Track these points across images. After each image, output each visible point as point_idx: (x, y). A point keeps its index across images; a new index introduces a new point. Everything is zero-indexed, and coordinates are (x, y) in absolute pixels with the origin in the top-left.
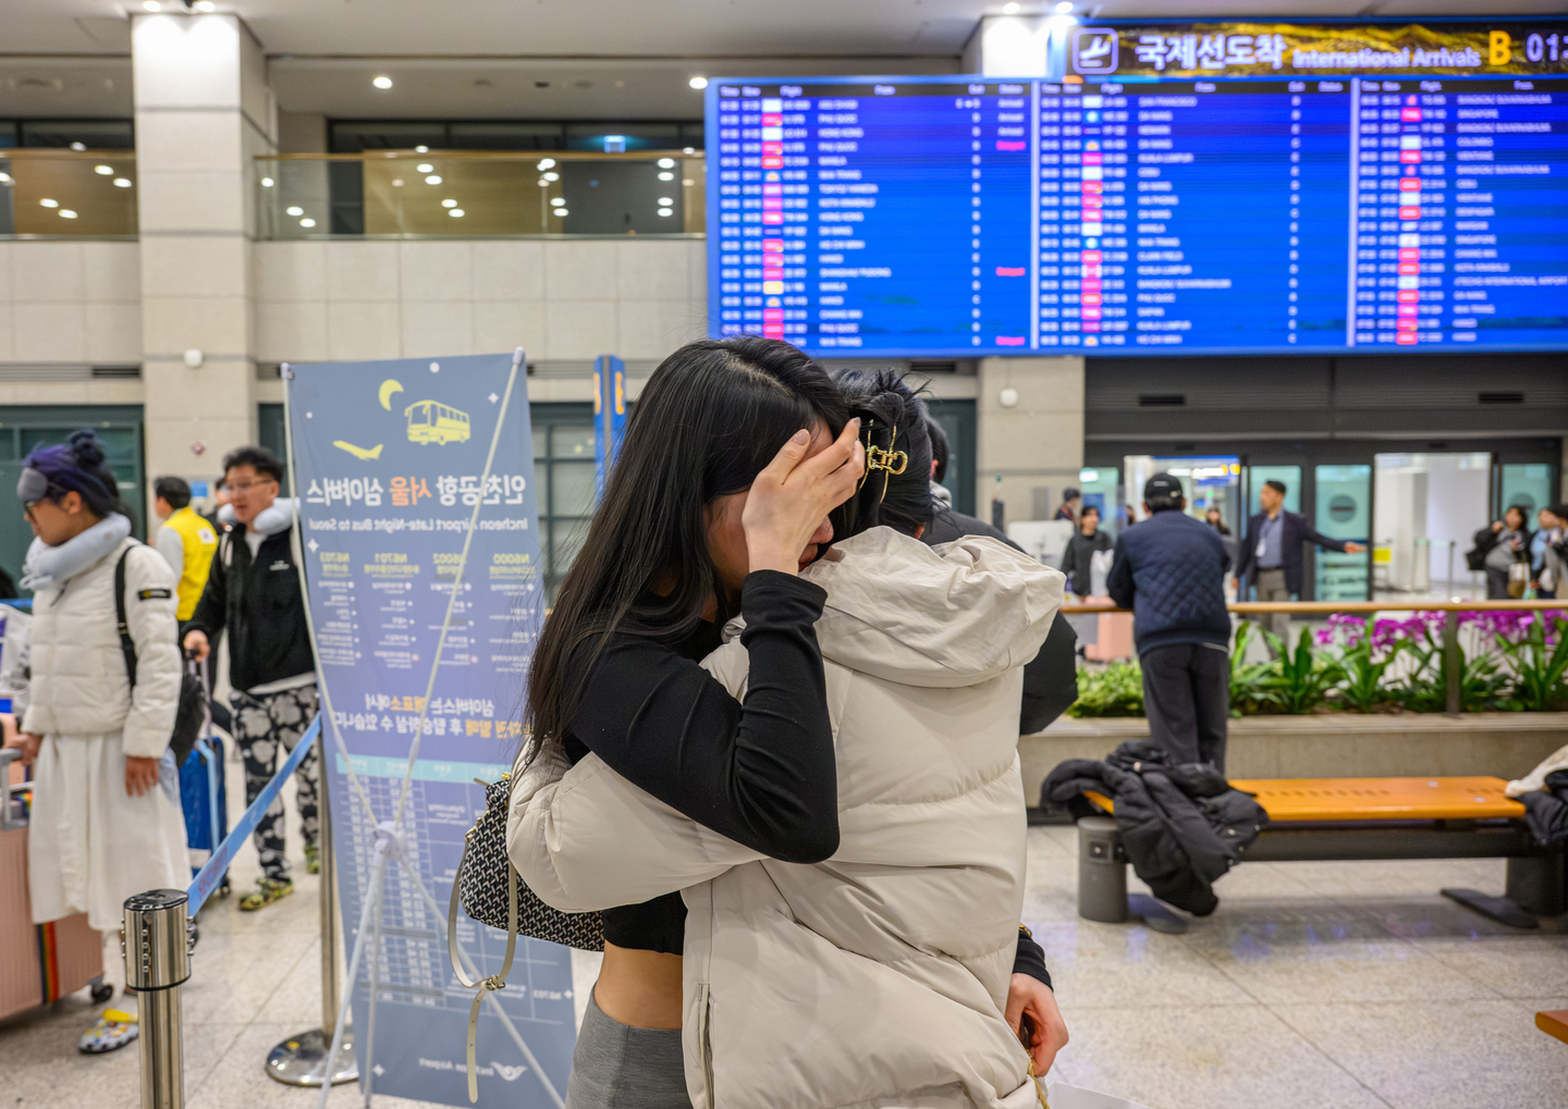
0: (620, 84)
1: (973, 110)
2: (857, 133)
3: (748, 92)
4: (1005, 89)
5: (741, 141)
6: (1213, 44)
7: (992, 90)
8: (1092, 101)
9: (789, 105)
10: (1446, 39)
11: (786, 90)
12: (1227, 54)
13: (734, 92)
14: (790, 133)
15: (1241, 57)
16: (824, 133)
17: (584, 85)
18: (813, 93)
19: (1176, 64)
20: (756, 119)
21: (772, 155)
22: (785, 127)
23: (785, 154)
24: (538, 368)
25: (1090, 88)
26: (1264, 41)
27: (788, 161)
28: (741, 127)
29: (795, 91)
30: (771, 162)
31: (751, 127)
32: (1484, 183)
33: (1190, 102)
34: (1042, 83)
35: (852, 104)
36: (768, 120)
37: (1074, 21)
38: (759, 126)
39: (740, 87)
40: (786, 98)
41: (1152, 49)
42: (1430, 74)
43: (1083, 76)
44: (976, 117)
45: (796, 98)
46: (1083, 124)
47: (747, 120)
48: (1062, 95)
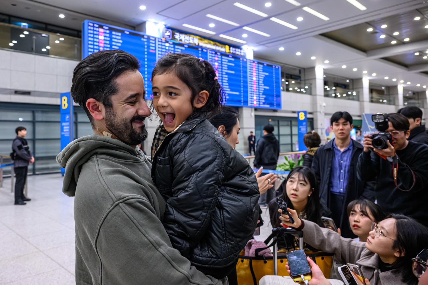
0: (39, 11)
1: (145, 41)
2: (121, 41)
3: (96, 25)
4: (151, 38)
5: (93, 37)
6: (187, 37)
7: (149, 38)
8: (167, 45)
9: (105, 31)
10: (221, 45)
11: (105, 27)
12: (189, 40)
13: (92, 25)
14: (106, 38)
15: (191, 41)
16: (114, 40)
17: (27, 8)
18: (110, 29)
19: (181, 40)
20: (97, 33)
21: (101, 43)
22: (105, 36)
23: (104, 43)
24: (32, 93)
25: (167, 42)
26: (195, 39)
27: (105, 45)
28: (94, 34)
29: (107, 28)
30: (101, 45)
31: (96, 35)
32: (227, 74)
33: (183, 48)
34: (158, 39)
35: (120, 34)
36: (101, 34)
37: (164, 26)
38: (98, 35)
39: (94, 24)
40: (104, 29)
41: (177, 36)
42: (219, 51)
43: (166, 39)
44: (146, 43)
45: (107, 30)
46: (165, 49)
47: (95, 32)
48: (162, 42)
